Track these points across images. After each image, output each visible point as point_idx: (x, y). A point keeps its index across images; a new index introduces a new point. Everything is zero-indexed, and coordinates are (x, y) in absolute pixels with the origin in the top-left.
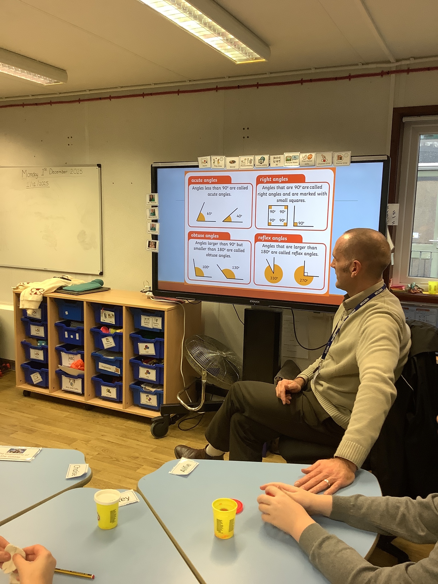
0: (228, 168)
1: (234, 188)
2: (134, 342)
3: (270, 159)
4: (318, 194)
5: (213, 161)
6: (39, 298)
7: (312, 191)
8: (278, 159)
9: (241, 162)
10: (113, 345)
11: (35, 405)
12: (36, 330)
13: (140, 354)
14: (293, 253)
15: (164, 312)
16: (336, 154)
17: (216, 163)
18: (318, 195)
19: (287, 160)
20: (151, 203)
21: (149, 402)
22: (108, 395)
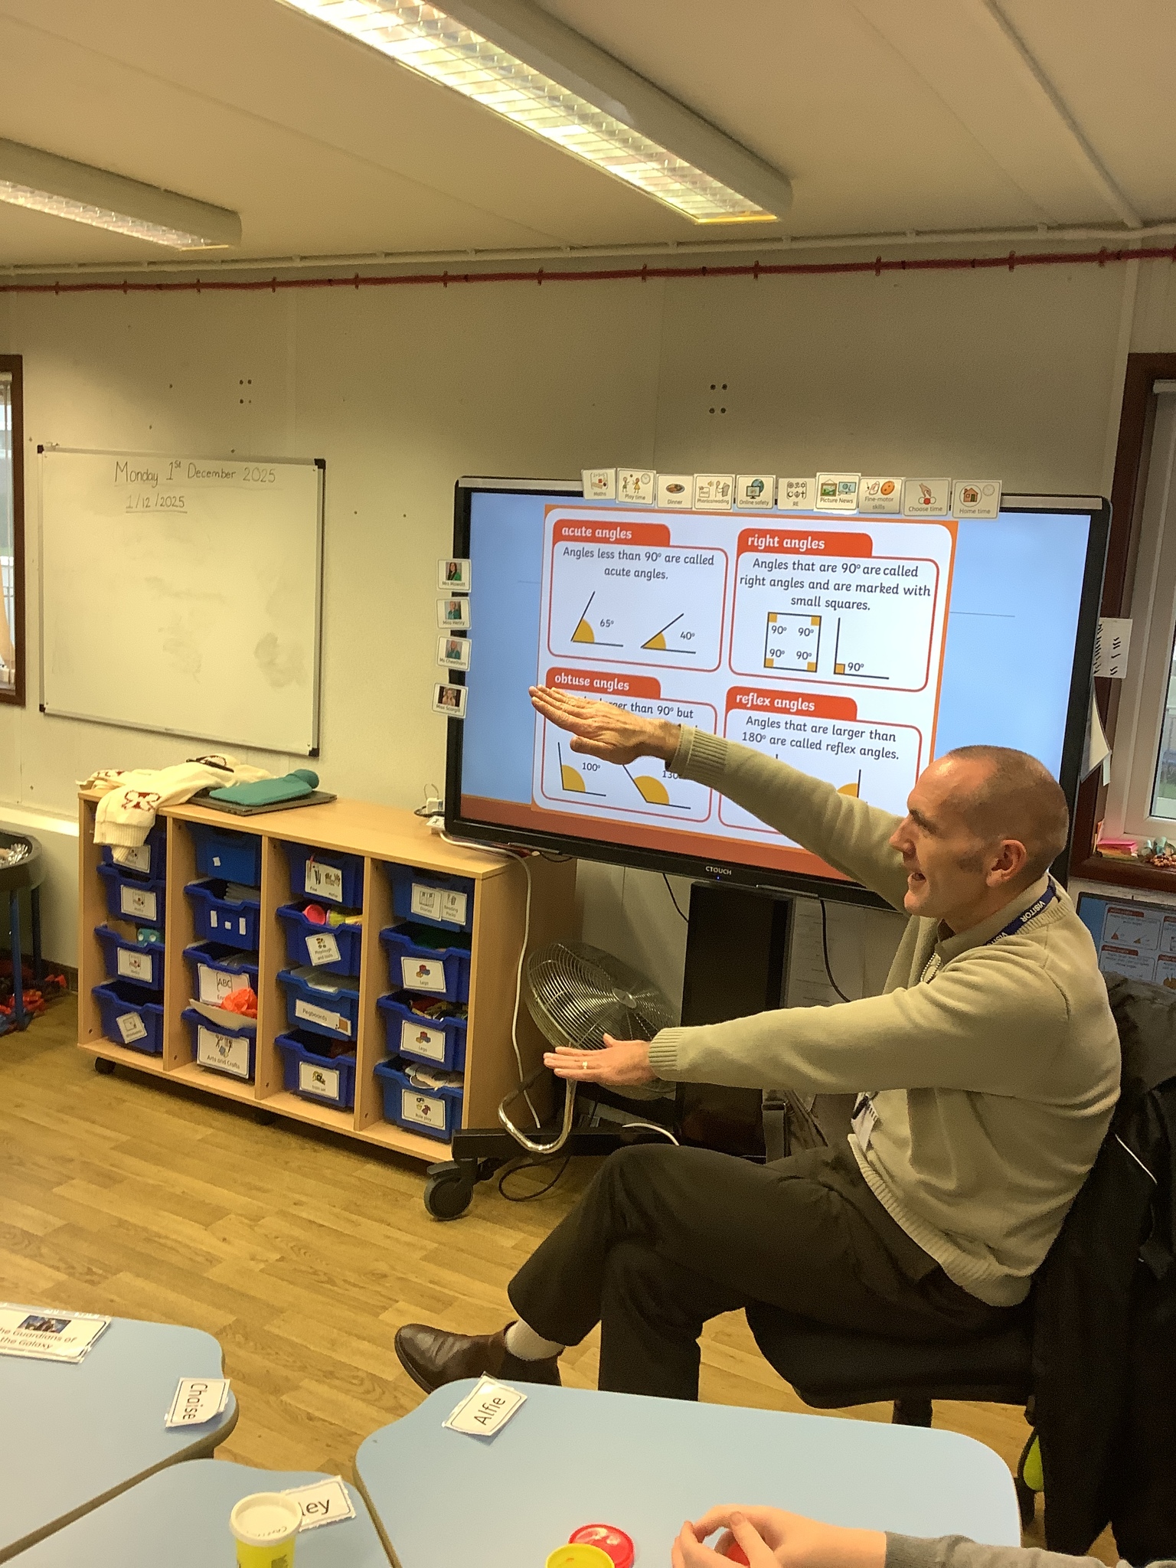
0: (662, 504)
1: (678, 559)
2: (392, 952)
3: (777, 488)
4: (906, 590)
5: (621, 483)
6: (145, 818)
7: (890, 581)
8: (800, 490)
9: (698, 489)
10: (335, 956)
11: (124, 1101)
12: (134, 901)
13: (405, 987)
14: (830, 747)
15: (473, 880)
16: (960, 486)
17: (631, 487)
18: (906, 594)
19: (825, 493)
20: (451, 584)
21: (424, 1115)
22: (318, 1088)
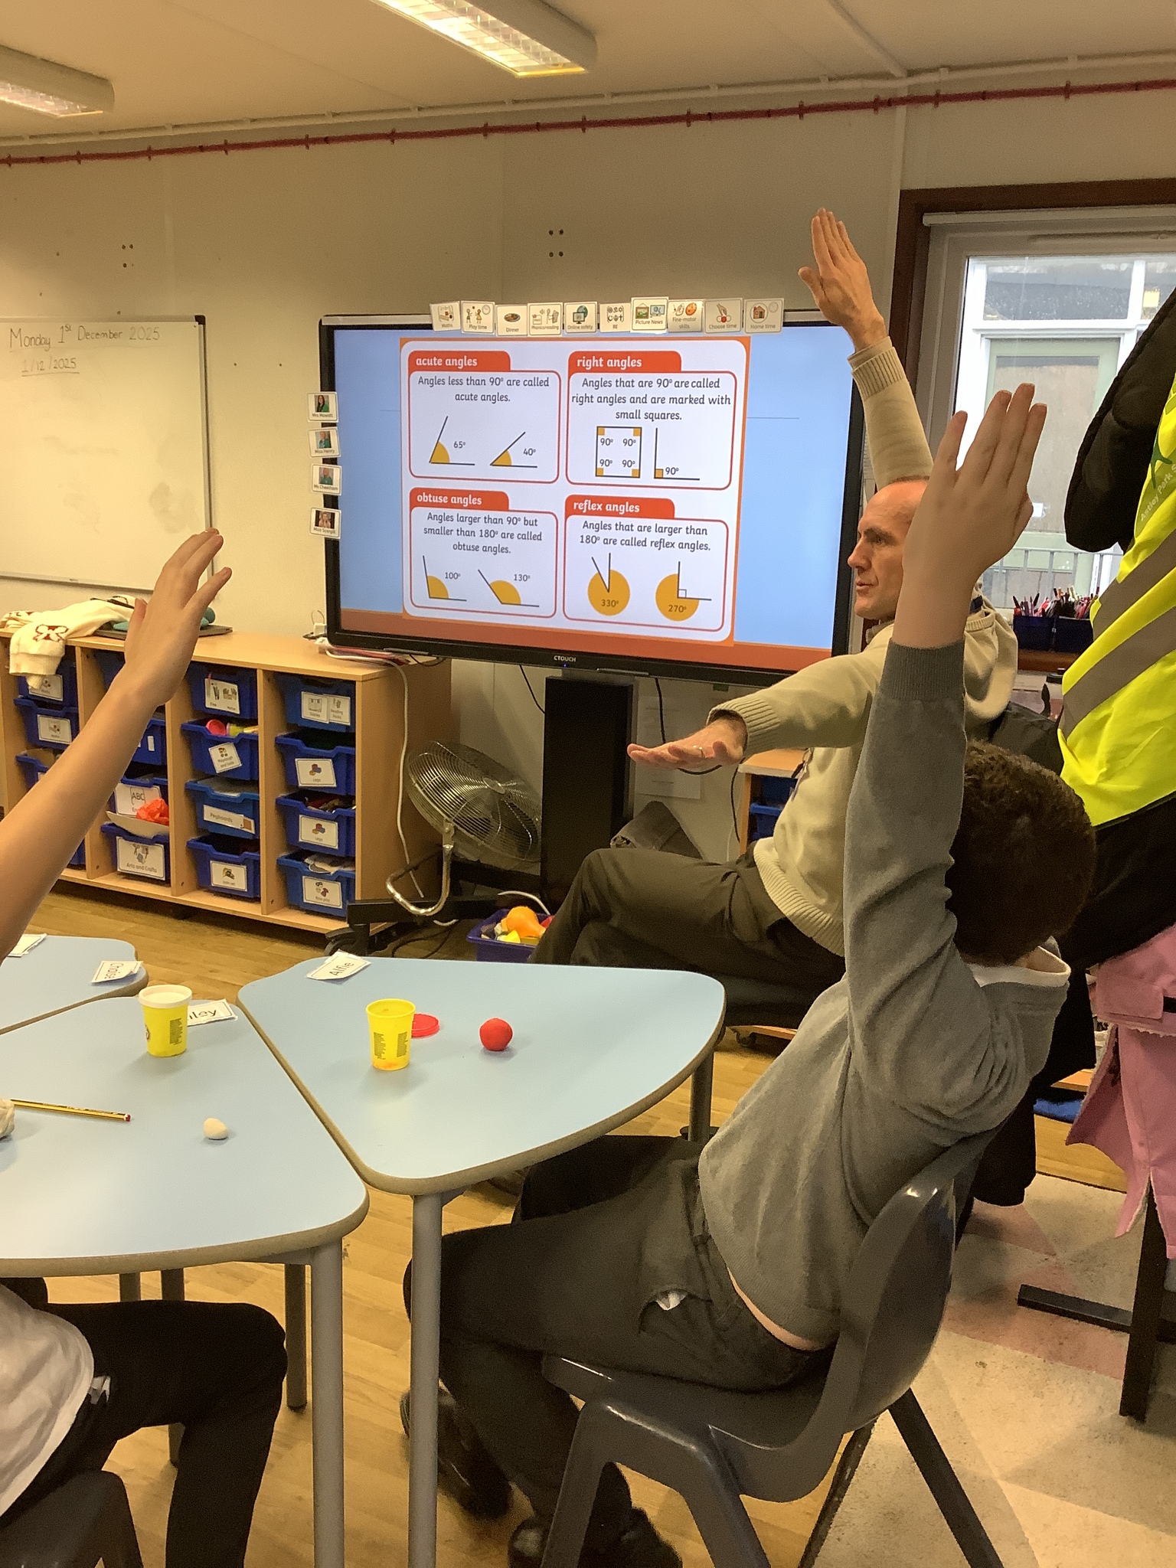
0: (502, 332)
1: (518, 383)
2: (287, 754)
3: (598, 313)
4: (711, 400)
5: (465, 315)
6: (56, 648)
7: (696, 393)
8: (618, 314)
9: (532, 317)
10: (236, 763)
12: (50, 728)
13: (300, 785)
14: (653, 544)
15: (353, 683)
16: (751, 305)
17: (473, 318)
18: (711, 403)
19: (639, 316)
20: (321, 415)
21: (323, 897)
22: (228, 883)
